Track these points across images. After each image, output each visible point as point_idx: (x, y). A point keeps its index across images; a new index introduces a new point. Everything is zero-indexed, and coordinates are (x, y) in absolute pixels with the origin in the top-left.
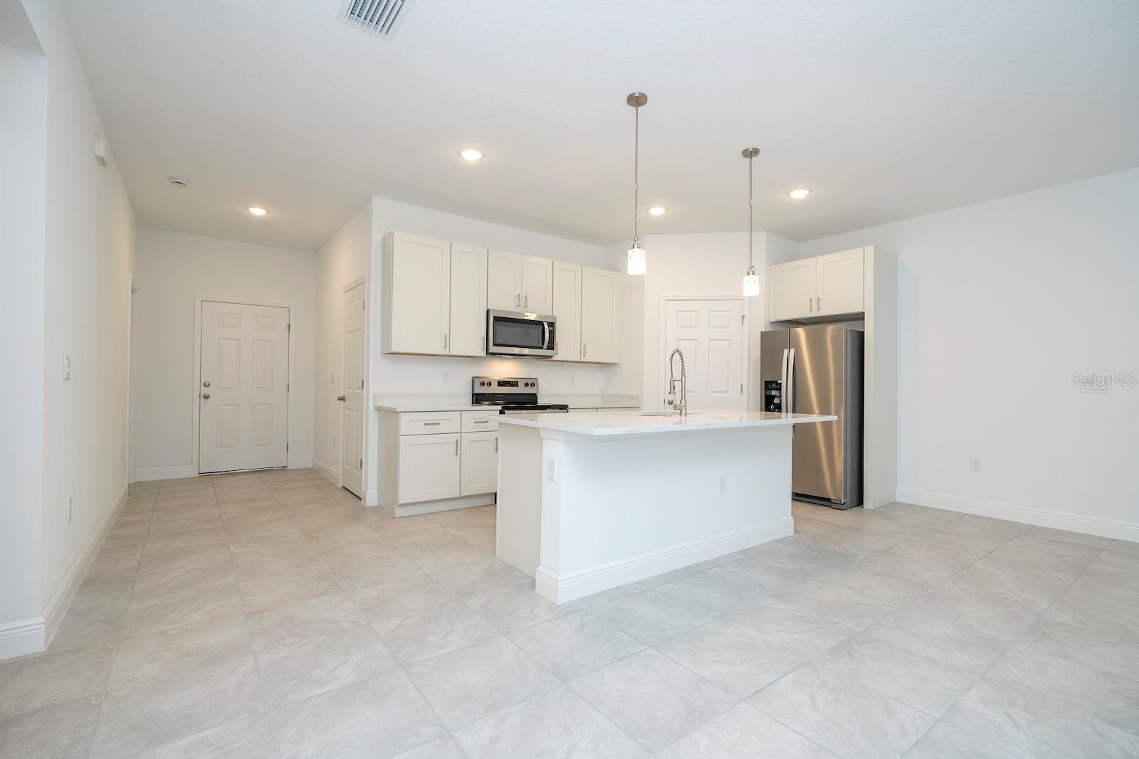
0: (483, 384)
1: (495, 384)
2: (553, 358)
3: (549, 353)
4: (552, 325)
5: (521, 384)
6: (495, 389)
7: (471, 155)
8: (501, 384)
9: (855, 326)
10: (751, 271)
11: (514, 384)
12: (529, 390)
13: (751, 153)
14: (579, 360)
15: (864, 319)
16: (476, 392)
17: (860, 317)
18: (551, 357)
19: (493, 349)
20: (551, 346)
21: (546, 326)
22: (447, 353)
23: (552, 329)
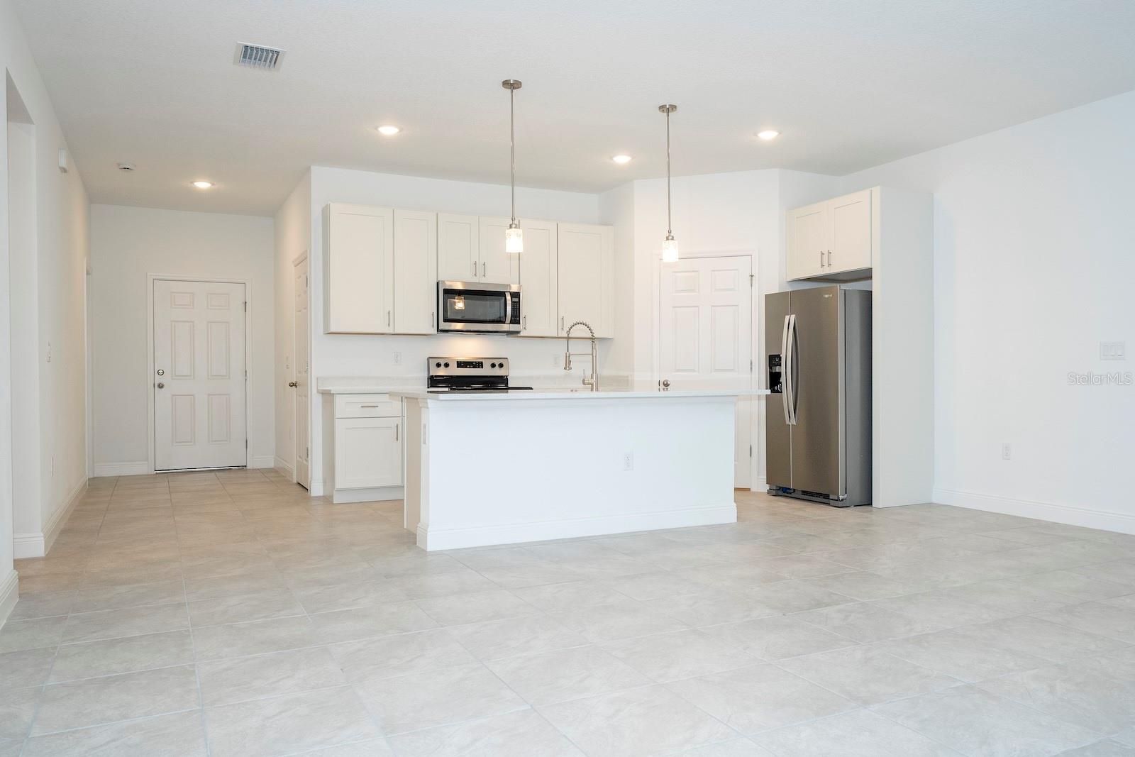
0: (438, 365)
1: (453, 365)
2: (521, 334)
3: (514, 327)
4: (516, 295)
5: (487, 364)
6: (455, 371)
7: (389, 131)
8: (461, 365)
9: (861, 286)
10: (670, 237)
11: (479, 365)
12: (497, 372)
13: (667, 109)
14: (556, 335)
15: (871, 278)
16: (432, 374)
17: (866, 275)
18: (518, 332)
19: (444, 326)
20: (516, 319)
21: (508, 297)
22: (392, 332)
23: (516, 300)
